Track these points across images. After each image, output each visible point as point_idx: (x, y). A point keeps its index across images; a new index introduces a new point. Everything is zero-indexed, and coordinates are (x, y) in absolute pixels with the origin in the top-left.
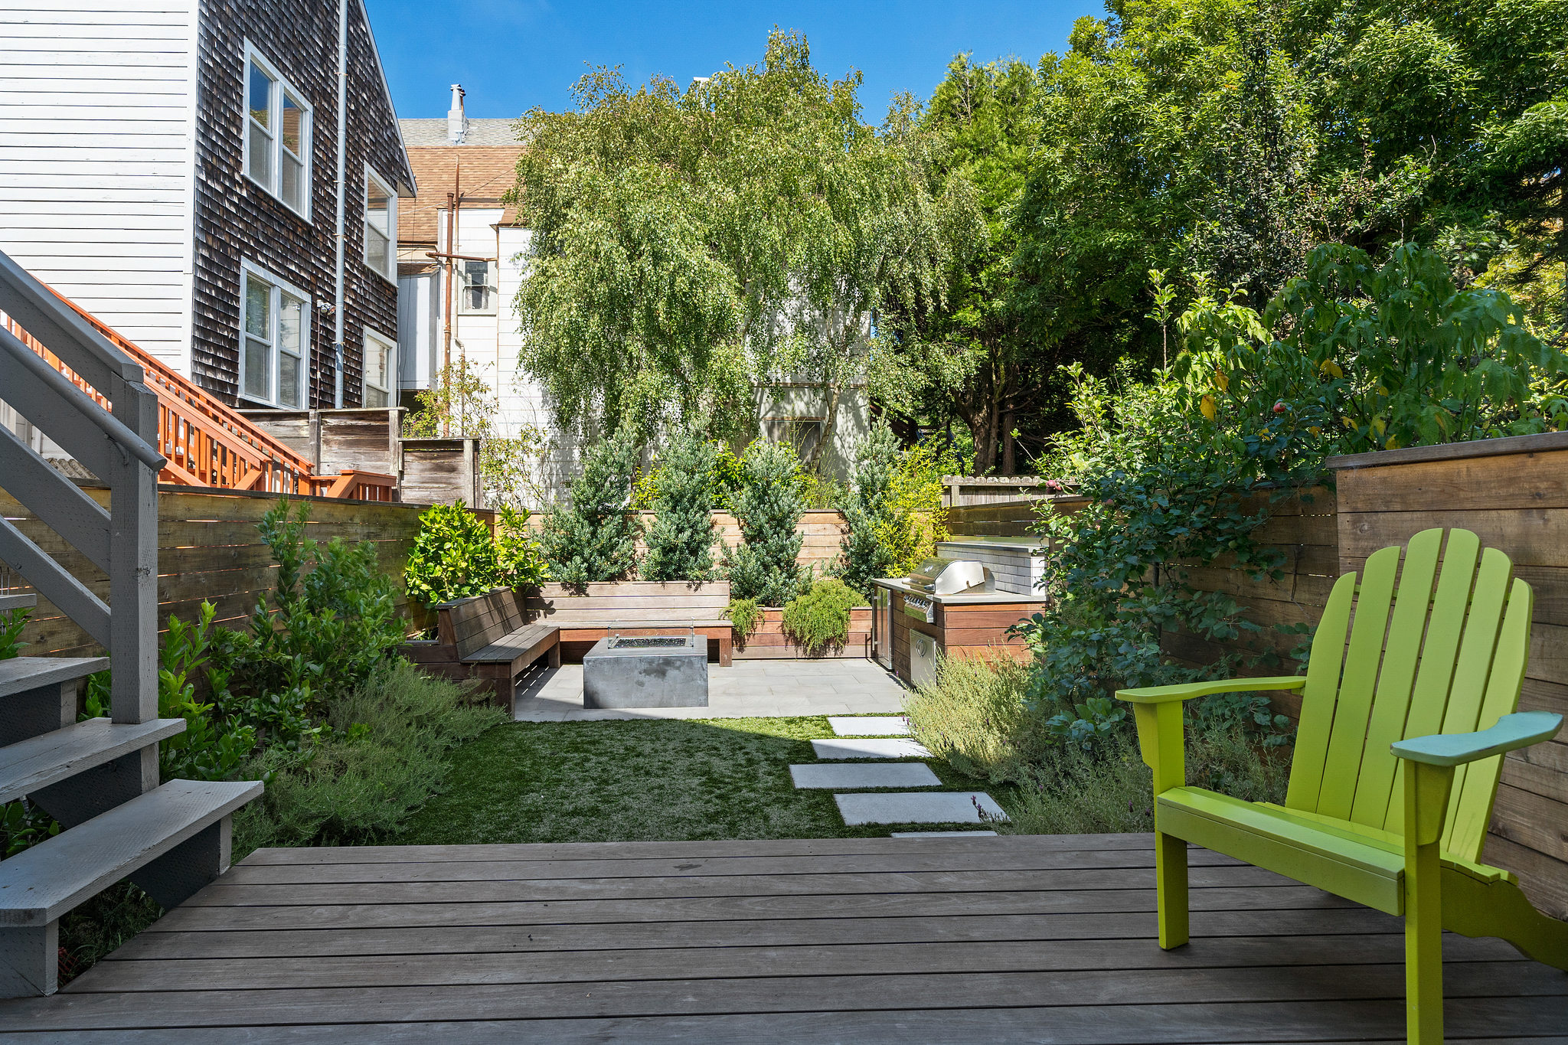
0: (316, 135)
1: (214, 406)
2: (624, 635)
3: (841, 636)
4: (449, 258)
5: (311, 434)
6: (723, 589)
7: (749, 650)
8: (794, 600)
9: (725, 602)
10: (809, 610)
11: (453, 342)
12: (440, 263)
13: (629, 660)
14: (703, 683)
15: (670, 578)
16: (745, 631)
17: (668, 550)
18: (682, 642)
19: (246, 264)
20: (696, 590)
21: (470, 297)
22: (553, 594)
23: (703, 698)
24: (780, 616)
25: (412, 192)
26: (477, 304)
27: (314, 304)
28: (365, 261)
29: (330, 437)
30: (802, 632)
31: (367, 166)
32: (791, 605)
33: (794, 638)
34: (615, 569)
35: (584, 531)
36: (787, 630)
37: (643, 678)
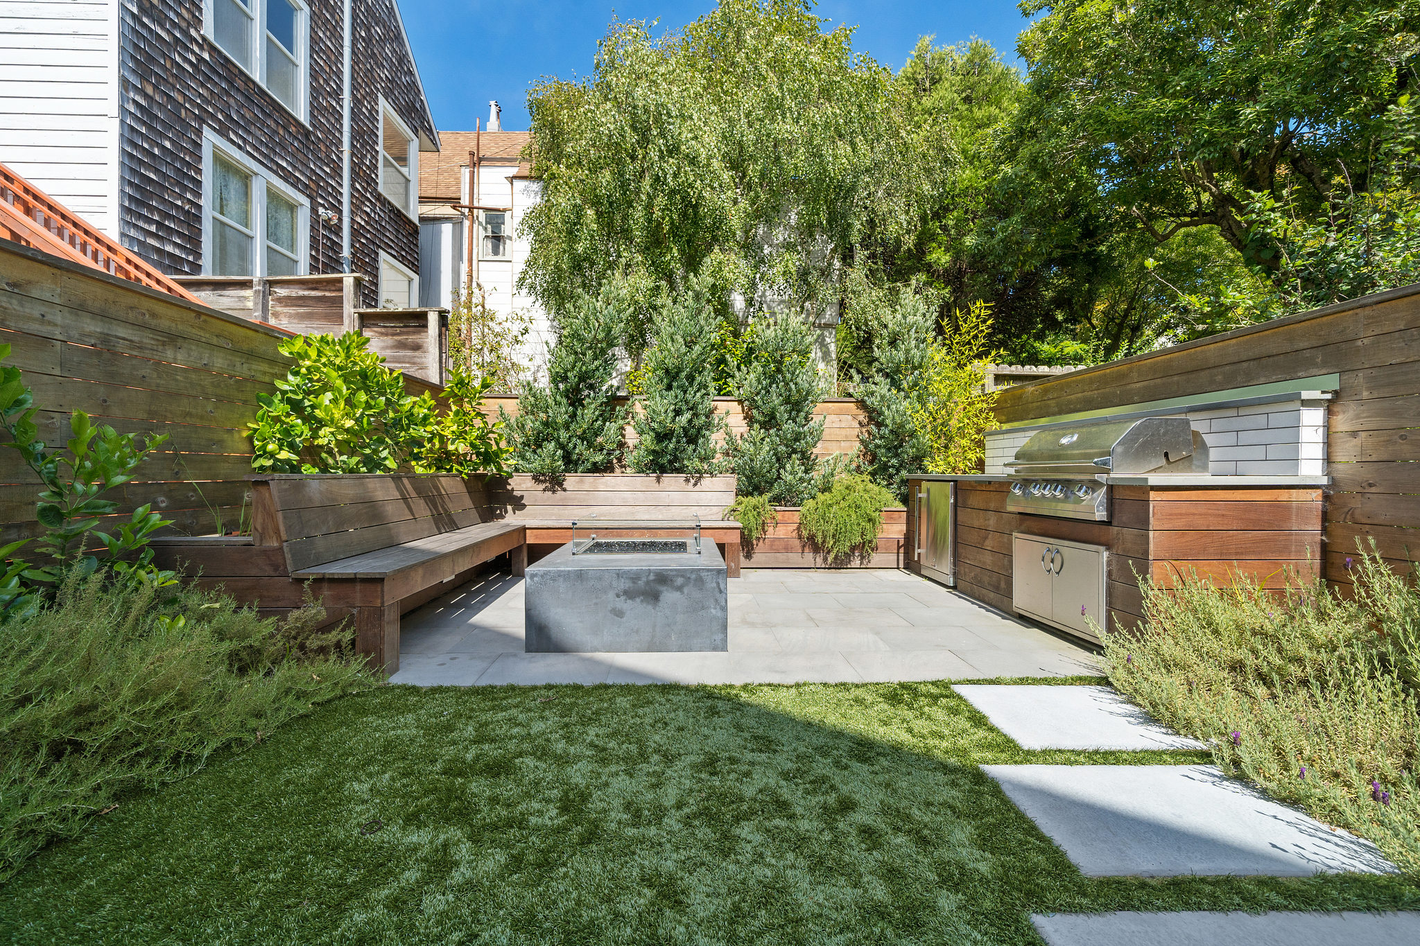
0: (314, 41)
1: (137, 267)
2: (604, 536)
3: (870, 542)
4: (471, 209)
5: (256, 304)
6: (728, 484)
7: (758, 558)
8: (814, 498)
9: (730, 500)
10: (833, 510)
11: (474, 285)
12: (463, 214)
13: (600, 575)
14: (719, 614)
15: (663, 470)
16: (755, 534)
17: (663, 436)
18: (681, 547)
19: (210, 138)
20: (695, 485)
21: (490, 246)
22: (524, 487)
23: (719, 637)
24: (796, 517)
25: (436, 145)
26: (496, 251)
27: (314, 210)
28: (380, 189)
29: (279, 309)
30: (824, 537)
31: (381, 99)
32: (810, 504)
33: (813, 544)
34: (599, 458)
35: (561, 413)
36: (805, 533)
37: (622, 604)
